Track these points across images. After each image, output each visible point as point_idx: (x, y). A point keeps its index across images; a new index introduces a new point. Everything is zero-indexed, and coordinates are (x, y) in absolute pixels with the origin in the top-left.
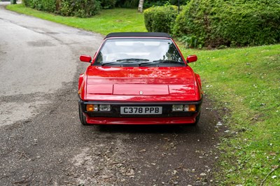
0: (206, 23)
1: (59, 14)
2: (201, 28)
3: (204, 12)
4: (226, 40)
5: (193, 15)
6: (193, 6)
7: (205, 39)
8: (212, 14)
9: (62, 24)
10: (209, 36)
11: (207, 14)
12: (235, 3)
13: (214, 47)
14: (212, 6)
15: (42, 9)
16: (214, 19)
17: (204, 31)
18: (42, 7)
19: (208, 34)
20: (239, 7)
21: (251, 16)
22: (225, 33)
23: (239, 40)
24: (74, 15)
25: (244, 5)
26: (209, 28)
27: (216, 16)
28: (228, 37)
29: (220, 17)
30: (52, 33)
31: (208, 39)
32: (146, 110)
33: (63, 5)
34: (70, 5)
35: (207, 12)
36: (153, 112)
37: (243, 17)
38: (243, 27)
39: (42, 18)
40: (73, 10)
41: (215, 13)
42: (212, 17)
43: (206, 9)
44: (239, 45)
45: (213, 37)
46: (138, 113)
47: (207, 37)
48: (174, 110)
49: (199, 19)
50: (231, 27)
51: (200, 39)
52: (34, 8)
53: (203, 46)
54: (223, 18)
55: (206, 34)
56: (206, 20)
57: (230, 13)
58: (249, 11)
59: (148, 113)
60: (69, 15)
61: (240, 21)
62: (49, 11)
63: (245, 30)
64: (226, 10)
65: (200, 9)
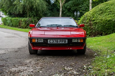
0: (91, 25)
1: (21, 28)
2: (88, 27)
3: (89, 20)
4: (100, 32)
5: (84, 22)
6: (84, 17)
7: (90, 33)
8: (93, 21)
9: (22, 31)
10: (92, 31)
11: (91, 21)
12: (104, 15)
13: (94, 36)
14: (93, 17)
15: (12, 26)
16: (94, 23)
17: (89, 29)
18: (12, 25)
19: (91, 30)
20: (106, 17)
21: (112, 20)
22: (100, 29)
23: (106, 32)
24: (27, 28)
25: (108, 16)
26: (92, 27)
27: (95, 22)
28: (101, 31)
29: (97, 22)
30: (17, 34)
31: (91, 32)
32: (60, 41)
33: (22, 23)
34: (26, 23)
35: (91, 20)
36: (63, 42)
37: (108, 21)
38: (108, 26)
39: (12, 29)
40: (27, 25)
41: (95, 20)
42: (93, 22)
43: (90, 19)
44: (106, 34)
45: (94, 31)
46: (56, 43)
47: (91, 31)
48: (73, 41)
49: (87, 23)
50: (102, 26)
51: (88, 32)
52: (8, 25)
53: (89, 36)
54: (98, 22)
55: (90, 30)
56: (90, 24)
57: (102, 20)
58: (111, 18)
59: (61, 42)
60: (25, 28)
61: (107, 23)
62: (16, 26)
63: (109, 27)
64: (100, 18)
65: (87, 19)
